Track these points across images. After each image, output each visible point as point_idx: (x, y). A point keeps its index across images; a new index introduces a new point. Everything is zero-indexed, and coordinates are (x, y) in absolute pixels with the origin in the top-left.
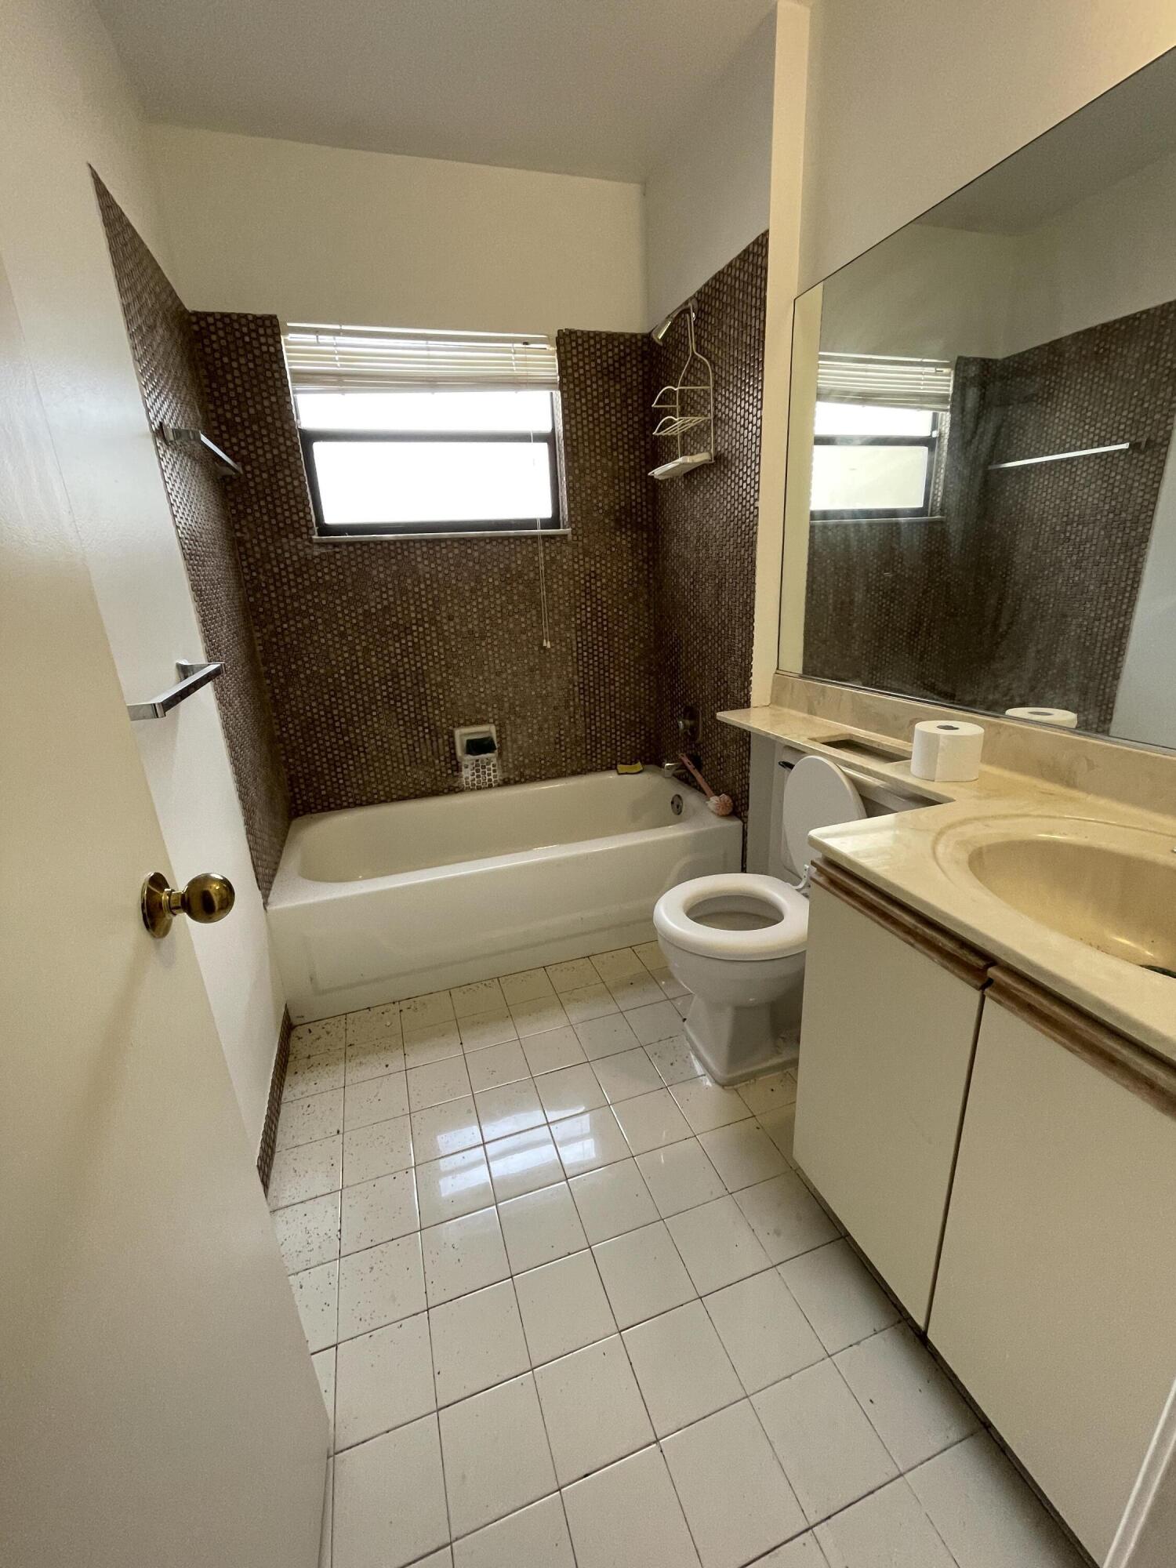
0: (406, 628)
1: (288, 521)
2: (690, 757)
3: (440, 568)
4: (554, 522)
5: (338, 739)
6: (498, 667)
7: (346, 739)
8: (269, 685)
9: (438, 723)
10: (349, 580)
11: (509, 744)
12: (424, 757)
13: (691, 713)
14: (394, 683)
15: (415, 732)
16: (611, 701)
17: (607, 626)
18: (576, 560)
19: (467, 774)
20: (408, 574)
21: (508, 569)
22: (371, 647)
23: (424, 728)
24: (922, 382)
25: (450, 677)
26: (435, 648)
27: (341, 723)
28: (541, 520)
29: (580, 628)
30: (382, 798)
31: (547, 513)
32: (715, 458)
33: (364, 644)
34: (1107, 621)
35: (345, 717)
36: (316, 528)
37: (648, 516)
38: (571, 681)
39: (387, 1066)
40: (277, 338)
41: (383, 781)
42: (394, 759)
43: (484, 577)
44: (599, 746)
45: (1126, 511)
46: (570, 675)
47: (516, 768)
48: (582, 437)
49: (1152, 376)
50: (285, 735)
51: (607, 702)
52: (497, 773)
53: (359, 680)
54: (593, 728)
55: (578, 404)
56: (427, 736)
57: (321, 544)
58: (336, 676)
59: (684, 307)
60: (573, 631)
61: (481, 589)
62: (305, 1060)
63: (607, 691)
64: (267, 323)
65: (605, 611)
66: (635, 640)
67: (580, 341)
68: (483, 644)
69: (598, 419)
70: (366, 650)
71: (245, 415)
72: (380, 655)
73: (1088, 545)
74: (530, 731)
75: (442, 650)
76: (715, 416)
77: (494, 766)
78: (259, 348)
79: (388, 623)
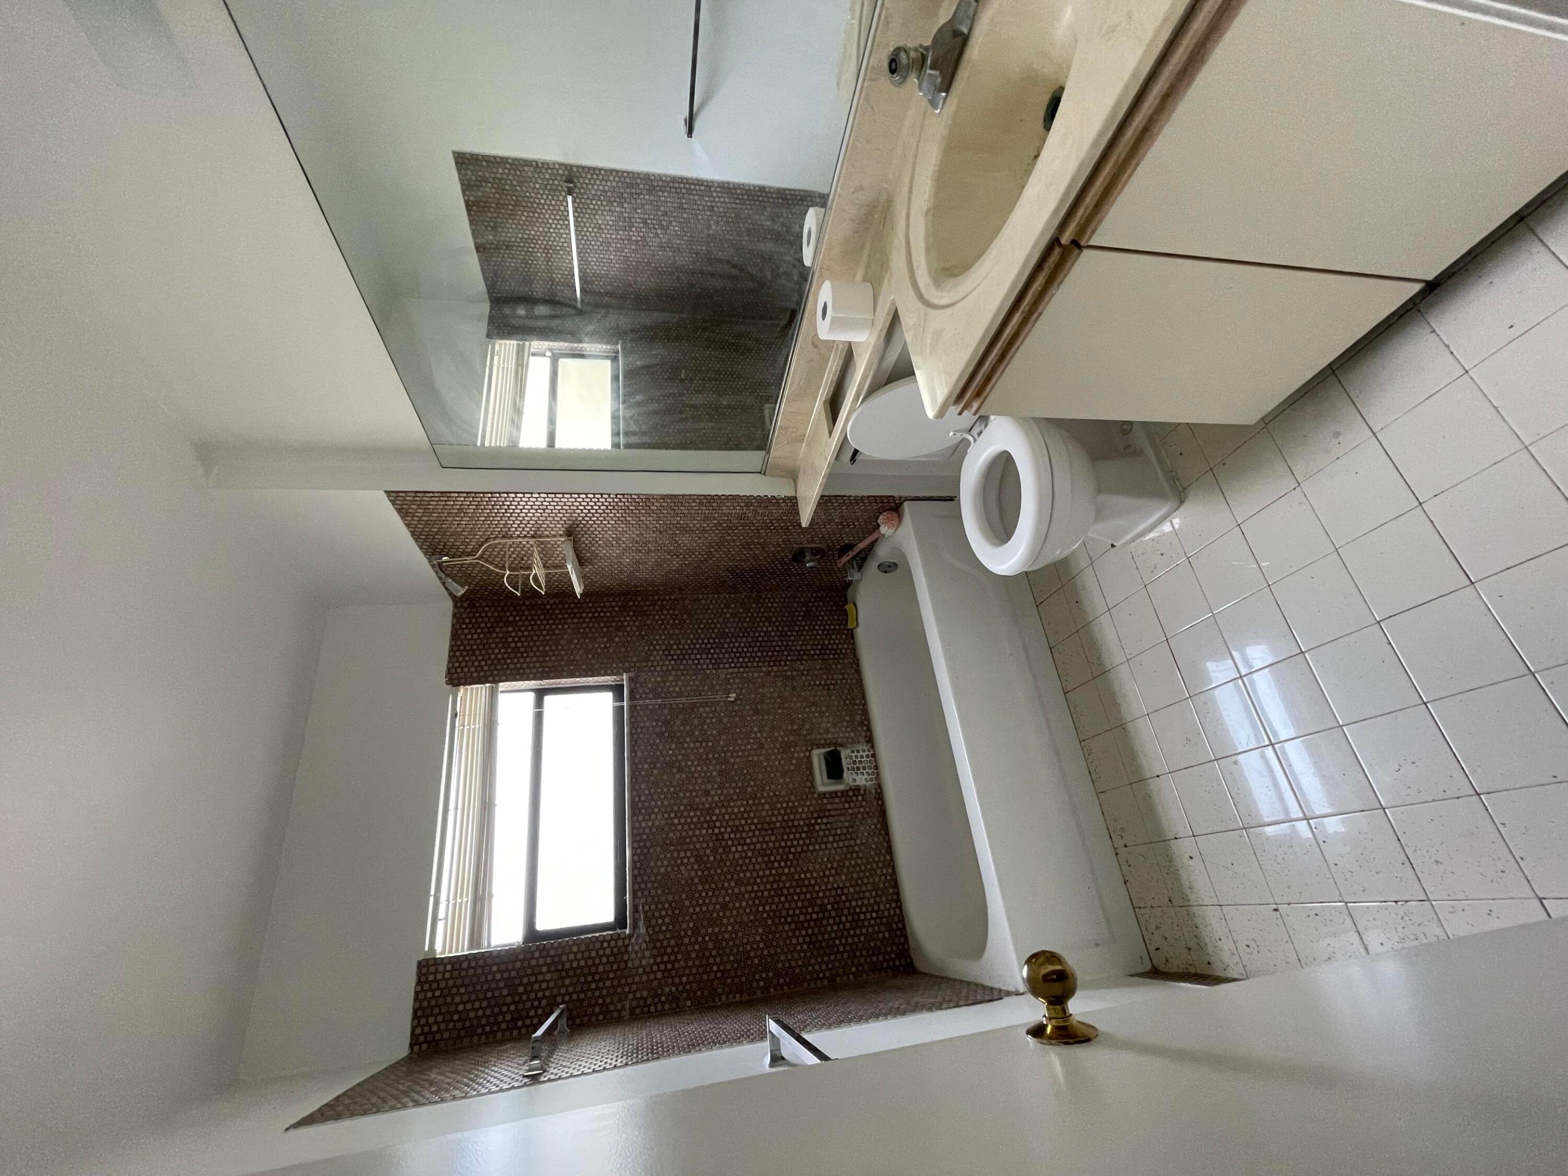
0: (717, 840)
1: (612, 959)
2: (840, 556)
3: (659, 803)
4: (617, 690)
5: (830, 917)
6: (755, 746)
7: (829, 907)
8: (775, 990)
9: (812, 809)
10: (670, 897)
11: (830, 736)
12: (847, 824)
13: (799, 556)
14: (771, 854)
15: (821, 833)
16: (786, 635)
17: (714, 639)
18: (652, 668)
19: (862, 780)
20: (664, 836)
21: (661, 735)
22: (735, 877)
23: (817, 823)
24: (506, 366)
25: (765, 794)
26: (736, 810)
27: (814, 912)
28: (614, 702)
29: (716, 666)
30: (890, 871)
31: (608, 696)
32: (569, 536)
33: (733, 884)
34: (714, 201)
35: (806, 908)
36: (618, 931)
37: (614, 601)
38: (768, 673)
39: (1191, 858)
40: (438, 962)
41: (872, 869)
42: (849, 856)
43: (668, 759)
44: (830, 647)
45: (622, 194)
46: (762, 674)
47: (854, 729)
48: (541, 662)
49: (515, 183)
50: (828, 974)
51: (787, 638)
52: (860, 748)
53: (769, 891)
54: (812, 652)
55: (512, 666)
56: (825, 820)
57: (635, 926)
58: (765, 915)
59: (438, 569)
60: (719, 671)
61: (680, 762)
62: (1192, 952)
63: (776, 638)
64: (424, 970)
65: (700, 641)
66: (728, 612)
67: (457, 665)
68: (732, 760)
69: (526, 648)
70: (739, 882)
71: (509, 1000)
72: (744, 868)
73: (649, 221)
74: (817, 715)
75: (739, 803)
76: (533, 537)
77: (853, 752)
78: (446, 980)
79: (712, 858)
